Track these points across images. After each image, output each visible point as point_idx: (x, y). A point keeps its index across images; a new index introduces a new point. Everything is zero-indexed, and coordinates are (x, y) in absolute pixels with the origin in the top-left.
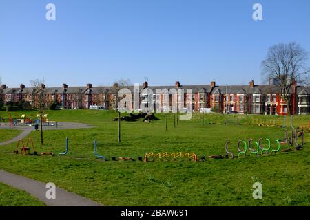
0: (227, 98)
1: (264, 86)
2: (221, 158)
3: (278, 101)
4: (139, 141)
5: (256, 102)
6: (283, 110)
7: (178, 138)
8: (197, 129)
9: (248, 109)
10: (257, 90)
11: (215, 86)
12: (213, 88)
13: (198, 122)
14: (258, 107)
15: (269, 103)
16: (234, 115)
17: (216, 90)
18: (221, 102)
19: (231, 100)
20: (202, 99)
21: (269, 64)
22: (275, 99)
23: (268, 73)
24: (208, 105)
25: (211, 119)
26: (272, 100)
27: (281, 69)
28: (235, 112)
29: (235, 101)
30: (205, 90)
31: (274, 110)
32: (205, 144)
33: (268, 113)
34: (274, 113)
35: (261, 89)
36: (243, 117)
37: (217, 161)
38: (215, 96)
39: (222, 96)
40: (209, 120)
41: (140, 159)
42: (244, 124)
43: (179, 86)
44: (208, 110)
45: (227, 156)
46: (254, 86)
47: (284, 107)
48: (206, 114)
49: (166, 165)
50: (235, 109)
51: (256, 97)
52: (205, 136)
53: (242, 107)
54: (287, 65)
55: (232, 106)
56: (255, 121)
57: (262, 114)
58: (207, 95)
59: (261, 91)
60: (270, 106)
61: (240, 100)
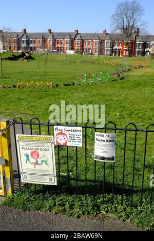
0: (87, 43)
1: (113, 35)
2: (69, 85)
3: (123, 46)
4: (16, 75)
5: (107, 46)
6: (126, 53)
7: (45, 72)
8: (62, 66)
9: (101, 51)
10: (108, 37)
11: (78, 34)
12: (76, 35)
13: (63, 61)
14: (108, 50)
15: (116, 47)
16: (90, 56)
17: (79, 37)
18: (82, 46)
19: (89, 44)
20: (68, 43)
21: (116, 17)
22: (120, 45)
23: (115, 25)
24: (72, 49)
25: (73, 59)
26: (119, 45)
27: (125, 22)
28: (92, 54)
29: (92, 45)
30: (70, 36)
31: (119, 52)
32: (63, 76)
33: (115, 55)
34: (119, 55)
35: (111, 36)
36: (96, 58)
37: (66, 87)
38: (77, 42)
39: (83, 41)
40: (72, 60)
41: (14, 86)
42: (96, 63)
43: (51, 33)
44: (72, 52)
45: (74, 84)
46: (106, 34)
47: (126, 50)
48: (70, 55)
49: (31, 90)
50: (92, 51)
51: (107, 42)
52: (65, 71)
53: (97, 50)
54: (130, 19)
55: (89, 49)
56: (103, 61)
57: (111, 55)
58: (72, 40)
59: (111, 38)
60: (116, 49)
61: (96, 45)
